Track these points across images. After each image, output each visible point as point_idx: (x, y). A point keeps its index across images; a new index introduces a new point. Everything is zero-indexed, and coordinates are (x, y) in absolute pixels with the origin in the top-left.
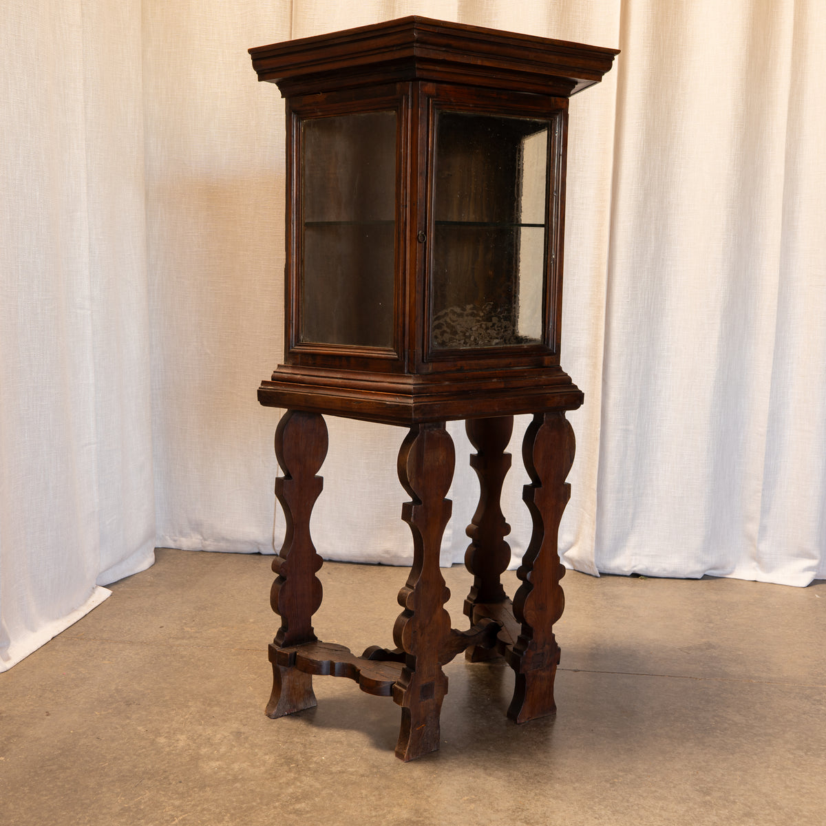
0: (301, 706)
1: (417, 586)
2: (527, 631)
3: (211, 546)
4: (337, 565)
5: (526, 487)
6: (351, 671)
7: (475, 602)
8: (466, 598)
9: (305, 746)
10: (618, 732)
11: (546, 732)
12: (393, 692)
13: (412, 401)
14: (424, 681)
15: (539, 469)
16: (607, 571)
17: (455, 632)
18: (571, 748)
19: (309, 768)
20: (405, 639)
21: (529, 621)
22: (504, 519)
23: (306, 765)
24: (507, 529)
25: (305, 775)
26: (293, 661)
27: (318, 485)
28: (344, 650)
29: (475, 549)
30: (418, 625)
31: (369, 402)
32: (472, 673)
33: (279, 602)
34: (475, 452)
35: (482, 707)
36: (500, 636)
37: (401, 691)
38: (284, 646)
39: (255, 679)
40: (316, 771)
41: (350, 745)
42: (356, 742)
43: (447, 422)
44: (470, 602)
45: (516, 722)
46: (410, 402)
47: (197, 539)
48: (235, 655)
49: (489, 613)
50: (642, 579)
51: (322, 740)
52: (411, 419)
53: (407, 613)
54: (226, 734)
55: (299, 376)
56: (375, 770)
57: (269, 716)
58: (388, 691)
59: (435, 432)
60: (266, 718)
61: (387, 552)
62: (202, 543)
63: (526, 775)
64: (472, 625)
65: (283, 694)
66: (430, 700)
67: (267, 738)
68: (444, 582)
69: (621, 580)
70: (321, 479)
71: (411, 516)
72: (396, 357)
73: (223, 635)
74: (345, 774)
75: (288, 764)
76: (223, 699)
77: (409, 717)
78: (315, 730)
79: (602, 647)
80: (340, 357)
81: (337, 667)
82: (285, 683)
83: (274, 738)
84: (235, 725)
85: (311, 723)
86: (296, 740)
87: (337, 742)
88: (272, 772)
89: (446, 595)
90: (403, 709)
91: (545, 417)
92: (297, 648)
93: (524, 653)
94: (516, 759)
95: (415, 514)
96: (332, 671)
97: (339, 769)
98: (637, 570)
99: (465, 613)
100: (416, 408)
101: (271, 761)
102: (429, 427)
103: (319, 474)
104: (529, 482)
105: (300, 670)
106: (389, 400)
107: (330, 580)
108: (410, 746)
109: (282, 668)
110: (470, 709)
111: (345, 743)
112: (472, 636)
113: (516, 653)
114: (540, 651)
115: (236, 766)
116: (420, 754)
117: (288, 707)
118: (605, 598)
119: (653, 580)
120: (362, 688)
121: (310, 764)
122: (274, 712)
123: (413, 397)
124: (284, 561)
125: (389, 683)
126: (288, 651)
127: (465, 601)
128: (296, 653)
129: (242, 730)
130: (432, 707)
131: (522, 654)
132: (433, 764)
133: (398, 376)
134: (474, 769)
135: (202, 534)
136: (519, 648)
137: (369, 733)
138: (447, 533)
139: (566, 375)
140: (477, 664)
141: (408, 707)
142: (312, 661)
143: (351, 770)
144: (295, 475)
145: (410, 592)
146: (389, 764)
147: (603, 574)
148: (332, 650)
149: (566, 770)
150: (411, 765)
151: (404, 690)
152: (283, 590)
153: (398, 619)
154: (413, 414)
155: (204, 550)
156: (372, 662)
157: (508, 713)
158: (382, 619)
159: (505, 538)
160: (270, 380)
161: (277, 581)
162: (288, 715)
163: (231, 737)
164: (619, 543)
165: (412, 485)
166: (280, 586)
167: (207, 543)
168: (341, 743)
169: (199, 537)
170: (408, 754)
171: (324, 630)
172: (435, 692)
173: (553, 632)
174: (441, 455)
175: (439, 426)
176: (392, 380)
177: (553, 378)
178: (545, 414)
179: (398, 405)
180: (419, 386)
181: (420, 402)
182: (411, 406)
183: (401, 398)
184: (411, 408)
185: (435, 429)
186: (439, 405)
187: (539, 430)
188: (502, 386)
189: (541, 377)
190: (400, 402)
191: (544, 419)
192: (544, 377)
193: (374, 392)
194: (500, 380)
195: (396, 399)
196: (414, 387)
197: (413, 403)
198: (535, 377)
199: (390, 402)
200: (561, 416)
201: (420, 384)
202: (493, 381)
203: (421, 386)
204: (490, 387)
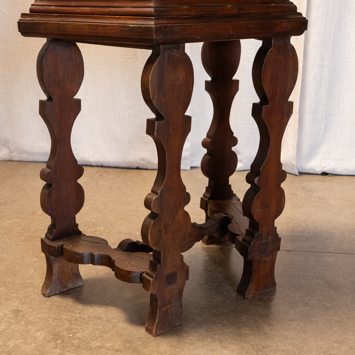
0: (71, 286)
1: (161, 192)
2: (254, 225)
3: (16, 156)
4: (107, 169)
5: (254, 105)
6: (107, 261)
7: (210, 198)
8: (202, 196)
9: (70, 322)
10: (328, 305)
11: (269, 306)
12: (142, 279)
13: (153, 23)
14: (168, 271)
15: (267, 88)
16: (303, 171)
17: (194, 225)
18: (291, 320)
19: (73, 344)
20: (152, 238)
21: (256, 218)
22: (233, 133)
23: (70, 341)
24: (235, 141)
25: (69, 351)
26: (61, 252)
27: (77, 106)
28: (103, 243)
29: (209, 157)
30: (162, 225)
31: (113, 26)
32: (207, 254)
33: (46, 205)
34: (209, 79)
35: (216, 284)
36: (230, 227)
37: (149, 280)
38: (53, 240)
39: (36, 262)
40: (78, 347)
41: (108, 321)
42: (113, 318)
43: (186, 44)
44: (206, 199)
45: (244, 297)
46: (151, 23)
47: (6, 152)
48: (23, 242)
49: (221, 208)
50: (329, 176)
51: (86, 316)
52: (152, 40)
53: (152, 216)
54: (7, 312)
55: (53, 8)
56: (128, 345)
57: (44, 295)
58: (138, 279)
59: (175, 53)
60: (42, 296)
61: (143, 159)
62: (10, 155)
63: (256, 347)
64: (207, 218)
65: (55, 277)
66: (174, 286)
67: (40, 316)
68: (185, 188)
69: (314, 177)
70: (79, 101)
71: (155, 131)
73: (16, 225)
74: (103, 349)
75: (55, 340)
76: (8, 280)
77: (156, 301)
78: (80, 307)
79: (306, 231)
81: (96, 257)
82: (56, 269)
83: (46, 315)
84: (16, 304)
85: (77, 301)
86: (64, 317)
87: (98, 318)
88: (41, 348)
89: (187, 198)
90: (151, 295)
91: (273, 42)
92: (64, 241)
93: (252, 244)
94: (246, 332)
95: (158, 130)
96: (92, 260)
97: (98, 344)
98: (326, 170)
99: (201, 207)
100: (157, 30)
101: (41, 338)
102: (169, 49)
103: (76, 97)
104: (257, 100)
105: (66, 260)
106: (132, 23)
107: (101, 180)
108: (157, 324)
109: (52, 258)
110: (207, 286)
111: (104, 319)
112: (208, 228)
113: (244, 243)
114: (264, 241)
115: (11, 343)
116: (166, 329)
117: (59, 287)
118: (304, 191)
119: (337, 177)
120: (117, 275)
121: (74, 340)
122: (48, 292)
123: (155, 19)
124: (49, 170)
125: (138, 272)
126: (56, 244)
127: (201, 198)
128: (63, 245)
129: (21, 309)
130: (176, 291)
131: (250, 244)
132: (177, 338)
134: (212, 342)
135: (9, 149)
136: (247, 238)
137: (125, 309)
138: (187, 145)
139: (292, 3)
140: (211, 246)
141: (155, 293)
142: (76, 253)
143: (107, 345)
144: (55, 98)
145: (155, 197)
146: (140, 339)
147: (301, 173)
148: (93, 242)
149: (289, 342)
150: (159, 339)
151: (151, 280)
152: (49, 195)
153: (145, 221)
154: (154, 35)
155: (11, 159)
156: (125, 253)
157: (238, 290)
158: (138, 210)
159: (233, 149)
160: (29, 12)
161: (45, 187)
162: (59, 293)
163: (11, 315)
164: (314, 150)
165: (155, 103)
166: (47, 192)
167: (13, 154)
168: (101, 319)
169: (8, 150)
170: (156, 330)
171: (94, 220)
172: (178, 280)
173: (275, 225)
174: (181, 75)
175: (178, 48)
176: (135, 5)
177: (281, 5)
178: (273, 39)
179: (140, 27)
180: (160, 9)
181: (161, 24)
182: (151, 27)
183: (143, 20)
184: (152, 29)
185: (175, 51)
186: (178, 27)
187: (268, 53)
188: (236, 11)
189: (271, 5)
190: (142, 24)
191: (273, 44)
192: (273, 5)
193: (118, 17)
194: (234, 6)
195: (138, 22)
196: (154, 9)
197: (154, 25)
198: (265, 5)
199: (133, 24)
200: (287, 41)
201: (160, 7)
202: (228, 6)
203: (162, 9)
204: (225, 12)
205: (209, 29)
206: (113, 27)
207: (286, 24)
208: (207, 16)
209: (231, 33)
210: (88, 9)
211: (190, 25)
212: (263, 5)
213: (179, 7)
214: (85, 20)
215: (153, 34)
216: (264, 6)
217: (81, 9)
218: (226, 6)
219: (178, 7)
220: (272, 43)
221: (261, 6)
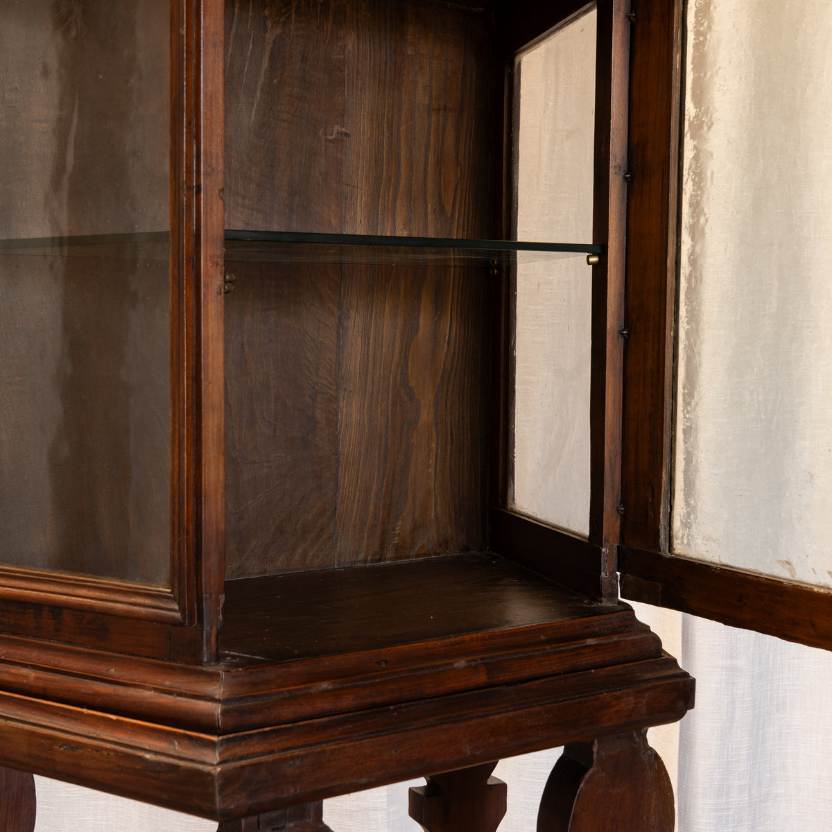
13: (215, 756)
46: (211, 757)
72: (178, 615)
80: (38, 606)
91: (595, 749)
100: (228, 779)
102: (271, 822)
106: (154, 747)
123: (222, 742)
133: (185, 672)
139: (647, 629)
154: (218, 799)
175: (301, 817)
176: (167, 683)
177: (615, 638)
178: (595, 743)
179: (176, 767)
180: (240, 705)
181: (241, 758)
182: (209, 774)
183: (186, 742)
184: (212, 780)
185: (291, 825)
186: (298, 762)
187: (582, 785)
188: (481, 678)
189: (584, 643)
190: (182, 755)
191: (595, 756)
192: (590, 642)
193: (113, 717)
194: (475, 660)
195: (172, 747)
196: (224, 707)
197: (219, 764)
198: (569, 645)
199: (156, 753)
200: (637, 740)
201: (241, 699)
202: (456, 665)
203: (249, 704)
204: (448, 686)
205: (396, 752)
206: (98, 751)
207: (632, 699)
208: (392, 707)
209: (468, 750)
210: (32, 674)
211: (335, 749)
212: (562, 646)
213: (305, 688)
214: (20, 713)
215: (213, 795)
216: (564, 648)
217: (13, 671)
218: (452, 664)
219: (300, 689)
220: (593, 752)
221: (557, 650)
